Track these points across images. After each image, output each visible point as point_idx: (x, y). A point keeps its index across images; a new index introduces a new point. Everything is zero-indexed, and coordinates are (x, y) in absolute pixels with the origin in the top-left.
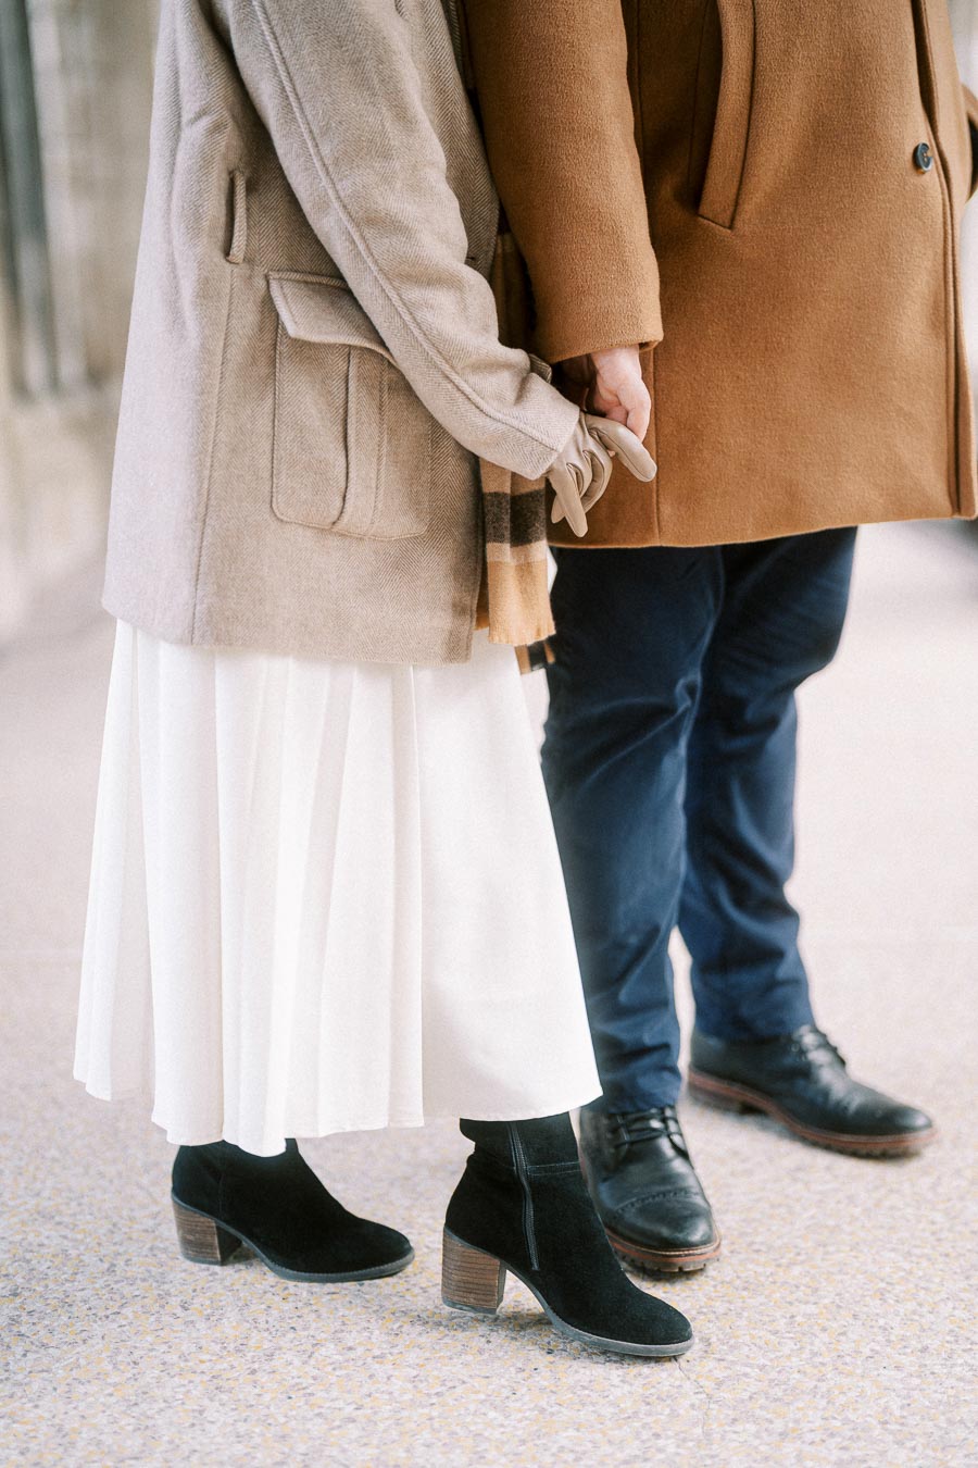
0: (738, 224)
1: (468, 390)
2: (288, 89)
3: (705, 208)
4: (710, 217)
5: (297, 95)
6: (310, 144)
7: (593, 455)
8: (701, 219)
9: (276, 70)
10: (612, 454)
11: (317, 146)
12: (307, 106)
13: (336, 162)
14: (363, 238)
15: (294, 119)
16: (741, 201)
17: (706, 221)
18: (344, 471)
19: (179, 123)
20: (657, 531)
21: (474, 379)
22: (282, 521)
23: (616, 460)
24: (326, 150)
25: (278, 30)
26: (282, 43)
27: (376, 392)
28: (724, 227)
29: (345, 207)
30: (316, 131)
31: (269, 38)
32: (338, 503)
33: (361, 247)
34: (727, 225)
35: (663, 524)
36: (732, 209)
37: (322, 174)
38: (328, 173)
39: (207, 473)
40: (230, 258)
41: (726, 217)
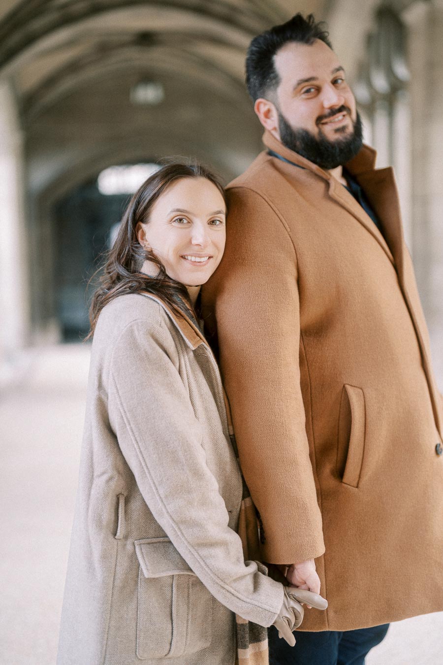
0: (360, 485)
1: (233, 591)
2: (143, 464)
3: (345, 480)
4: (348, 483)
5: (147, 467)
6: (154, 488)
7: (293, 608)
8: (343, 484)
9: (137, 456)
10: (302, 604)
11: (157, 489)
12: (152, 472)
13: (166, 497)
14: (179, 528)
15: (146, 477)
16: (361, 476)
17: (346, 485)
18: (171, 631)
19: (93, 475)
20: (327, 625)
21: (234, 585)
22: (141, 660)
23: (305, 607)
24: (161, 492)
25: (138, 439)
26: (140, 444)
27: (186, 590)
28: (354, 487)
29: (171, 516)
30: (157, 483)
31: (134, 442)
32: (168, 647)
33: (179, 533)
34: (356, 485)
35: (330, 621)
36: (357, 479)
37: (160, 502)
38: (162, 501)
39: (105, 642)
40: (116, 537)
41: (355, 484)
